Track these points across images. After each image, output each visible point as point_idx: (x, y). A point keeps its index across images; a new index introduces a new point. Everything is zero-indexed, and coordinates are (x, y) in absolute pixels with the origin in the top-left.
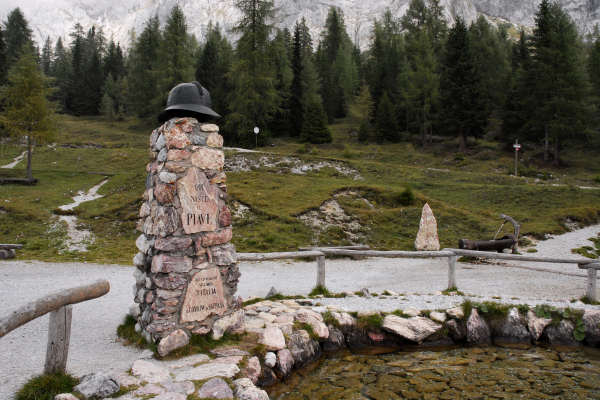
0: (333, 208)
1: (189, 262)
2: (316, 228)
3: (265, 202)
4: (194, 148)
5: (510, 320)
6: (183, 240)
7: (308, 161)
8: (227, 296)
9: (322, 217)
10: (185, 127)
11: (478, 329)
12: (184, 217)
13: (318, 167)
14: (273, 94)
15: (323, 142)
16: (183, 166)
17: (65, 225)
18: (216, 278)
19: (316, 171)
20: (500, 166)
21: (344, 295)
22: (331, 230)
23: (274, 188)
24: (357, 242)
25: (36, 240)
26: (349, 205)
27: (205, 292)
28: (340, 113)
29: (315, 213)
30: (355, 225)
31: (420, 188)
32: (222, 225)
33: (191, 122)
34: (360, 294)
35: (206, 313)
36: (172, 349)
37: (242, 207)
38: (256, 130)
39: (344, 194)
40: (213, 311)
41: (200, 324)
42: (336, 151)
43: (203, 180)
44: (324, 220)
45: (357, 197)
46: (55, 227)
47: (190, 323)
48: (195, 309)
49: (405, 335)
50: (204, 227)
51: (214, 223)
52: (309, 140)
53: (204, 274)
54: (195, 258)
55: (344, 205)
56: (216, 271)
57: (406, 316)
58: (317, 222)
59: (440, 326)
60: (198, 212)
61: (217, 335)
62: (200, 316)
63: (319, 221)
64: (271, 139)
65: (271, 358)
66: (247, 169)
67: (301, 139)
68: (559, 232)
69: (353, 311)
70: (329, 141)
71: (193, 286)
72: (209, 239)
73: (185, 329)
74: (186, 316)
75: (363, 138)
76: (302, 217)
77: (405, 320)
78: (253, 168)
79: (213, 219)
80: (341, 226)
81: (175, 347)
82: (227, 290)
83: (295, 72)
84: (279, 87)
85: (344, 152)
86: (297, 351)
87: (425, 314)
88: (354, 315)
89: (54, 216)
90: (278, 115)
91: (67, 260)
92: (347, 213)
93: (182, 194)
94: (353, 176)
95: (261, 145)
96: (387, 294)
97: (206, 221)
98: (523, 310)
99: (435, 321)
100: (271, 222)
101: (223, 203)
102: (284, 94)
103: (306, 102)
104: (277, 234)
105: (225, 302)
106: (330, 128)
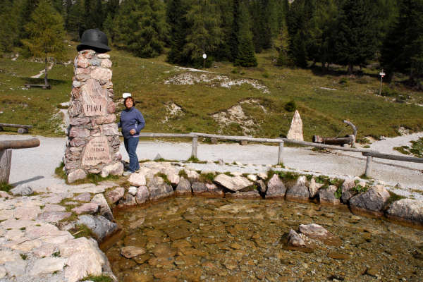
0: (237, 111)
1: (88, 132)
2: (222, 123)
3: (192, 105)
4: (93, 67)
5: (298, 183)
6: (84, 119)
7: (233, 79)
8: (112, 153)
9: (228, 116)
10: (87, 55)
11: (276, 187)
12: (85, 107)
13: (240, 83)
14: (217, 30)
15: (251, 66)
16: (85, 77)
17: (62, 115)
18: (104, 142)
19: (238, 86)
20: (373, 88)
21: (206, 162)
22: (232, 125)
23: (201, 96)
24: (248, 134)
25: (43, 124)
26: (250, 109)
27: (98, 150)
28: (266, 46)
29: (224, 113)
30: (251, 123)
31: (303, 100)
32: (109, 113)
33: (91, 52)
34: (217, 163)
35: (98, 162)
36: (75, 179)
37: (176, 108)
38: (205, 56)
39: (247, 102)
40: (103, 161)
41: (94, 167)
42: (258, 72)
43: (98, 86)
44: (229, 118)
45: (257, 104)
46: (55, 116)
47: (87, 166)
48: (91, 159)
49: (227, 187)
50: (98, 113)
51: (104, 111)
52: (241, 64)
53: (97, 139)
54: (91, 130)
55: (246, 110)
56: (105, 139)
57: (232, 176)
58: (224, 119)
59: (252, 183)
60: (94, 104)
61: (104, 175)
62: (94, 163)
63: (225, 119)
64: (214, 63)
65: (133, 190)
66: (192, 83)
67: (236, 63)
68: (391, 135)
69: (199, 170)
70: (255, 66)
71: (90, 146)
72: (100, 120)
73: (84, 169)
74: (85, 162)
75: (280, 64)
76: (214, 116)
77: (230, 178)
78: (195, 82)
79: (104, 109)
80: (239, 123)
81: (77, 178)
82: (112, 150)
83: (235, 16)
84: (222, 26)
85: (263, 73)
86: (152, 188)
87: (245, 176)
88: (199, 172)
89: (56, 109)
90: (221, 46)
91: (58, 136)
92: (246, 114)
93: (84, 94)
94: (263, 90)
95: (208, 66)
96: (235, 164)
97: (99, 109)
98: (309, 178)
99: (249, 180)
100: (193, 118)
101: (111, 100)
102: (226, 31)
103: (241, 38)
104: (196, 126)
105: (110, 156)
106: (257, 56)
